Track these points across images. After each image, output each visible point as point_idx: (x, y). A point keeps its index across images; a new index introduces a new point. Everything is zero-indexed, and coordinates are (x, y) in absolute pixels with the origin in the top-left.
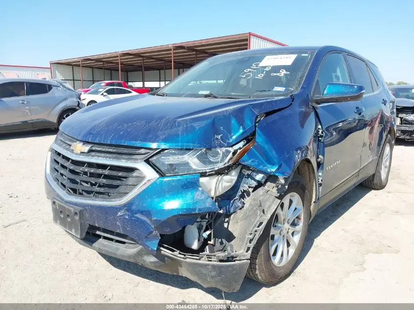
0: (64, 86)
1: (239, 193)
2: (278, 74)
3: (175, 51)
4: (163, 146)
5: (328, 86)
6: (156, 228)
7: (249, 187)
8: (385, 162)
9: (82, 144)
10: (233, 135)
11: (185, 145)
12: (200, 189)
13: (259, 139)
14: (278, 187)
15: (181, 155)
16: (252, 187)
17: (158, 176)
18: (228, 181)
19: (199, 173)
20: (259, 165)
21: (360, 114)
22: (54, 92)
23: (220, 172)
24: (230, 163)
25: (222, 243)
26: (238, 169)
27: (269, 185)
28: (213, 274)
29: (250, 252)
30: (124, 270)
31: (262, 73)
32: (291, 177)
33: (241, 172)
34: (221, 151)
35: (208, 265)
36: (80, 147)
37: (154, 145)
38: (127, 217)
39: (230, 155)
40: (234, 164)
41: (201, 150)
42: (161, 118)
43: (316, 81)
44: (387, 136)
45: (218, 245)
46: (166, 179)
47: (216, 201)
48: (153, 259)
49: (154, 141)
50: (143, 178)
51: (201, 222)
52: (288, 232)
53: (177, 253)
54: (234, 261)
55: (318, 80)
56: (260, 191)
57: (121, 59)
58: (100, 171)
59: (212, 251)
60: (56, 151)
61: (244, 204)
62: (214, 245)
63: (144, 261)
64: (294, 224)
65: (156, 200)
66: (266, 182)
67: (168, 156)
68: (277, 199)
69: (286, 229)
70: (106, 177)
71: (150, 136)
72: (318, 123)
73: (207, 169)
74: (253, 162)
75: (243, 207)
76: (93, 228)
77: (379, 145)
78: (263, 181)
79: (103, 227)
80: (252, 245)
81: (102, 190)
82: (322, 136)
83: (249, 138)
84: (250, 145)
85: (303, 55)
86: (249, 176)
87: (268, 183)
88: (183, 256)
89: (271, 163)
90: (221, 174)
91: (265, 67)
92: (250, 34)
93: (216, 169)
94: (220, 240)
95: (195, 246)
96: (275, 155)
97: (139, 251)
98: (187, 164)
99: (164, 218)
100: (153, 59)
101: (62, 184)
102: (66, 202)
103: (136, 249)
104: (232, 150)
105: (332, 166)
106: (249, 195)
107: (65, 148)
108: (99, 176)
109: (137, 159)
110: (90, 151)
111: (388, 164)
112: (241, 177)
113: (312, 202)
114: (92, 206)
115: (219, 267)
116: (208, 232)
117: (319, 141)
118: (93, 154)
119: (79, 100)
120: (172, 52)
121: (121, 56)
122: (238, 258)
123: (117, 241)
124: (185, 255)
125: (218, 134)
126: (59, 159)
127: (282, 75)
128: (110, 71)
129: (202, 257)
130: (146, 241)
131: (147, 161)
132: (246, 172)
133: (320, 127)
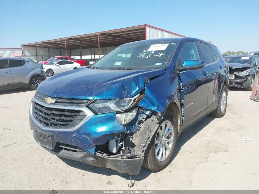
0: (33, 61)
1: (138, 122)
2: (158, 56)
3: (100, 37)
4: (96, 99)
5: (185, 61)
6: (94, 142)
7: (143, 118)
8: (223, 101)
9: (51, 98)
10: (133, 91)
11: (108, 97)
12: (116, 120)
13: (147, 92)
14: (157, 117)
15: (105, 103)
16: (144, 118)
17: (94, 114)
18: (131, 115)
19: (116, 112)
20: (147, 106)
21: (205, 75)
22: (27, 65)
23: (127, 111)
24: (132, 106)
25: (129, 149)
26: (137, 109)
27: (154, 117)
28: (124, 165)
29: (144, 153)
30: (76, 167)
31: (149, 55)
32: (165, 112)
33: (138, 111)
34: (127, 100)
35: (122, 160)
36: (50, 100)
37: (91, 98)
38: (78, 137)
39: (132, 102)
40: (134, 106)
41: (116, 99)
42: (94, 83)
43: (179, 58)
44: (223, 86)
45: (127, 150)
46: (98, 116)
47: (125, 127)
48: (92, 159)
49: (91, 96)
50: (86, 116)
51: (117, 138)
52: (165, 142)
53: (105, 155)
54: (136, 158)
55: (180, 58)
56: (149, 120)
57: (66, 42)
58: (62, 113)
59: (123, 153)
60: (36, 103)
61: (140, 127)
62: (124, 150)
63: (87, 160)
64: (168, 138)
65: (93, 127)
66: (151, 115)
67: (99, 103)
68: (157, 124)
69: (164, 141)
70: (65, 116)
71: (89, 93)
72: (180, 82)
73: (120, 109)
74: (144, 105)
75: (140, 129)
76: (59, 144)
77: (219, 91)
78: (150, 115)
79: (64, 143)
80: (145, 149)
81: (63, 123)
82: (183, 89)
83: (142, 92)
84: (143, 96)
85: (172, 44)
86: (143, 112)
87: (153, 116)
88: (108, 156)
89: (154, 105)
90: (127, 112)
91: (151, 52)
92: (146, 25)
93: (125, 109)
94: (128, 147)
95: (114, 151)
96: (156, 101)
97: (84, 155)
98: (109, 107)
99: (97, 136)
100: (87, 41)
101: (40, 120)
102: (44, 130)
103: (83, 154)
104: (133, 99)
105: (189, 105)
106: (143, 123)
107: (41, 101)
108: (61, 115)
109: (82, 106)
110: (56, 102)
111: (225, 102)
112: (138, 113)
113: (179, 125)
114: (58, 132)
115: (128, 161)
116: (121, 143)
117: (181, 92)
118: (58, 104)
119: (42, 69)
120: (98, 37)
121: (66, 40)
122: (137, 157)
123: (72, 151)
124: (109, 156)
125: (125, 91)
126: (38, 107)
127: (160, 56)
128: (59, 50)
129: (119, 156)
130: (88, 149)
131: (88, 107)
132: (141, 111)
133: (181, 84)
